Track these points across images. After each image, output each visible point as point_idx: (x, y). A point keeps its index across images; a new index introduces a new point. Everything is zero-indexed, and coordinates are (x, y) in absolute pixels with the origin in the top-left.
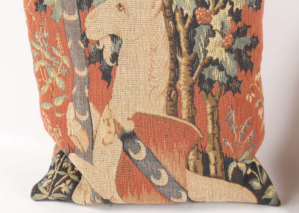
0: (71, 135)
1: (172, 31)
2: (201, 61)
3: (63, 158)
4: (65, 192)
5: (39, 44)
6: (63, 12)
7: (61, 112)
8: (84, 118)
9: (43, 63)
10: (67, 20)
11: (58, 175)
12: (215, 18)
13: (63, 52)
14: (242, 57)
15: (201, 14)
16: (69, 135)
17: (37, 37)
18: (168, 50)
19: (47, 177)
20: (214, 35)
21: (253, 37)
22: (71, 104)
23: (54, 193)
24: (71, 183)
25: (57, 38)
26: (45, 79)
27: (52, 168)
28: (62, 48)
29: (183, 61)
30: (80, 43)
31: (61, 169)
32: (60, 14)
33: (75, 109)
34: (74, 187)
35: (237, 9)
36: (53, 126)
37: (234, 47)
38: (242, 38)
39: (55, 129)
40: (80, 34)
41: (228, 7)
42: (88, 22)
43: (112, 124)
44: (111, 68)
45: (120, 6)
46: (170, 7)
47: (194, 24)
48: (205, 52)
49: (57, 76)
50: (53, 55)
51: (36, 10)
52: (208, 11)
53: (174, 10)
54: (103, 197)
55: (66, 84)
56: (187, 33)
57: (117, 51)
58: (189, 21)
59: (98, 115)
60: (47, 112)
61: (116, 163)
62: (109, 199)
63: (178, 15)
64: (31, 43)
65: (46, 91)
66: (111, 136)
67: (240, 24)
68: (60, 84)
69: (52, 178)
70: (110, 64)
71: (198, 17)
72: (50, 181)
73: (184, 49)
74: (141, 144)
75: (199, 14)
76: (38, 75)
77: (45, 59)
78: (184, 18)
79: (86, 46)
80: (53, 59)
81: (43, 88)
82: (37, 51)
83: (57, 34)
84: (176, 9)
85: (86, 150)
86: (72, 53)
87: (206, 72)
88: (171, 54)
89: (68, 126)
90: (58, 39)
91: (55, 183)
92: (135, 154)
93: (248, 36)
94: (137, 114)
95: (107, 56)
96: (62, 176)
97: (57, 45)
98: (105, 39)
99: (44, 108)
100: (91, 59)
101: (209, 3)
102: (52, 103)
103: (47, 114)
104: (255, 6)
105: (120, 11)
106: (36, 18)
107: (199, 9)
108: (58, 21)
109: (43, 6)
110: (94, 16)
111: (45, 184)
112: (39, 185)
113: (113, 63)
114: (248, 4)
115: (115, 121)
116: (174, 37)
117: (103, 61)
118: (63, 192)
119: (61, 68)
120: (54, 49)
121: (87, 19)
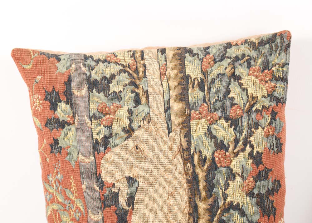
1: (190, 174)
2: (221, 206)
5: (53, 186)
6: (78, 154)
9: (56, 206)
10: (82, 162)
12: (235, 160)
13: (77, 195)
14: (264, 202)
15: (220, 156)
17: (50, 179)
18: (187, 193)
20: (234, 179)
21: (275, 180)
25: (71, 181)
28: (76, 190)
29: (201, 205)
30: (95, 185)
32: (75, 156)
35: (258, 152)
37: (256, 191)
38: (263, 182)
40: (95, 177)
41: (248, 149)
42: (104, 164)
44: (126, 212)
45: (137, 148)
46: (188, 149)
47: (214, 167)
48: (225, 196)
49: (70, 220)
50: (66, 198)
51: (51, 152)
52: (227, 153)
53: (192, 152)
56: (206, 176)
57: (133, 194)
58: (207, 163)
63: (196, 157)
64: (44, 185)
67: (261, 167)
70: (126, 208)
71: (217, 159)
73: (203, 193)
75: (218, 157)
76: (50, 219)
77: (58, 202)
78: (203, 161)
79: (101, 188)
82: (50, 193)
83: (72, 177)
84: (195, 151)
86: (86, 196)
87: (226, 217)
88: (190, 198)
90: (72, 181)
93: (270, 180)
95: (123, 199)
97: (71, 188)
98: (121, 182)
100: (106, 202)
101: (229, 145)
104: (276, 149)
105: (137, 152)
106: (50, 160)
107: (219, 151)
108: (73, 163)
109: (58, 148)
110: (110, 158)
113: (129, 207)
114: (269, 147)
116: (193, 180)
117: (118, 204)
119: (75, 212)
120: (68, 192)
121: (103, 161)
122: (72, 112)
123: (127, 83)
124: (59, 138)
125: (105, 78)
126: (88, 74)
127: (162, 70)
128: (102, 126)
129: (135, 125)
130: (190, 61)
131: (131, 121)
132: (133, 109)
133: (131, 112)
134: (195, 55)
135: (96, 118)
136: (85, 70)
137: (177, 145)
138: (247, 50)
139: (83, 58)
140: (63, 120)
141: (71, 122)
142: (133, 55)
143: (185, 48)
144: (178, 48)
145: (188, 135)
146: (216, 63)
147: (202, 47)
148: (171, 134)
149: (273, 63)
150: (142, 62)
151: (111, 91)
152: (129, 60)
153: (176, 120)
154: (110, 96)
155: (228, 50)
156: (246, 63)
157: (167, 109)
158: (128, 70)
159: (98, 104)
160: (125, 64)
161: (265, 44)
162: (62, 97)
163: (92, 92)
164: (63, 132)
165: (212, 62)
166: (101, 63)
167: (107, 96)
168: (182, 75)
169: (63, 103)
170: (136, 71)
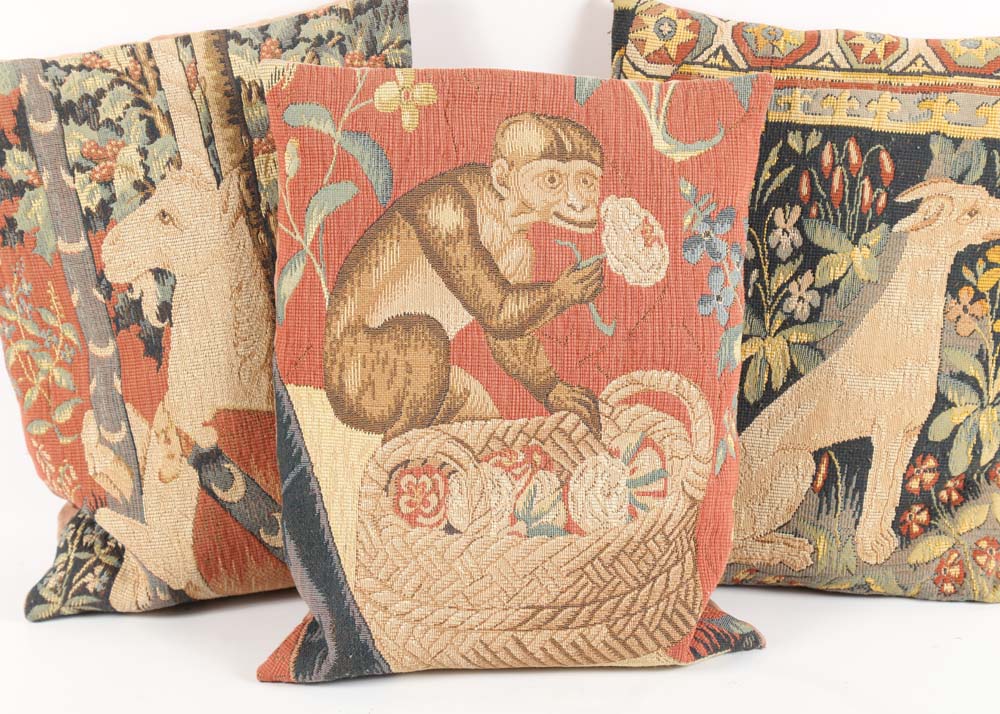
0: (96, 474)
1: (265, 250)
3: (81, 528)
4: (95, 590)
5: (14, 308)
6: (57, 240)
7: (71, 434)
8: (119, 437)
9: (23, 346)
10: (66, 254)
11: (76, 560)
13: (63, 316)
16: (91, 474)
17: (8, 295)
19: (54, 570)
22: (89, 415)
23: (73, 596)
24: (104, 571)
25: (49, 291)
26: (31, 376)
27: (61, 550)
28: (61, 308)
30: (96, 292)
31: (81, 548)
32: (51, 244)
33: (99, 422)
34: (112, 578)
36: (57, 462)
39: (61, 469)
40: (94, 277)
42: (107, 251)
43: (175, 439)
44: (159, 332)
45: (164, 216)
46: (256, 207)
49: (56, 366)
50: (43, 326)
51: (4, 244)
53: (263, 212)
54: (171, 586)
55: (76, 377)
57: (168, 299)
59: (145, 426)
60: (41, 439)
61: (191, 513)
62: (183, 587)
65: (34, 398)
66: (175, 463)
68: (63, 379)
69: (65, 569)
70: (159, 325)
72: (62, 574)
74: (234, 470)
76: (16, 371)
77: (29, 337)
79: (108, 296)
80: (43, 334)
81: (28, 394)
82: (10, 323)
83: (49, 283)
84: (268, 209)
85: (128, 498)
86: (81, 315)
89: (88, 459)
90: (51, 291)
91: (71, 577)
92: (225, 490)
94: (219, 412)
95: (150, 310)
96: (84, 561)
97: (51, 304)
98: (143, 280)
99: (35, 432)
100: (120, 320)
102: (50, 419)
103: (43, 442)
105: (166, 223)
106: (3, 259)
108: (48, 258)
109: (16, 234)
110: (117, 240)
111: (52, 583)
112: (40, 587)
113: (163, 322)
115: (178, 432)
117: (143, 320)
118: (91, 590)
119: (62, 349)
120: (44, 313)
121: (105, 246)
122: (34, 163)
123: (129, 102)
124: (15, 216)
125: (86, 97)
126: (55, 92)
127: (189, 74)
128: (94, 184)
129: (154, 175)
130: (237, 53)
131: (147, 169)
132: (147, 147)
133: (144, 153)
134: (245, 41)
135: (82, 170)
136: (48, 85)
137: (234, 203)
138: (336, 25)
139: (40, 66)
140: (20, 181)
141: (36, 181)
142: (133, 52)
143: (226, 31)
144: (213, 33)
145: (252, 184)
146: (284, 51)
147: (256, 26)
148: (222, 184)
149: (384, 41)
150: (151, 63)
151: (103, 118)
152: (126, 62)
153: (226, 158)
154: (103, 129)
155: (302, 27)
156: (337, 46)
157: (209, 142)
158: (127, 79)
159: (83, 145)
160: (119, 70)
161: (366, 11)
162: (12, 138)
163: (68, 124)
164: (22, 202)
165: (277, 51)
166: (74, 72)
167: (96, 128)
168: (227, 78)
169: (14, 148)
170: (143, 80)
